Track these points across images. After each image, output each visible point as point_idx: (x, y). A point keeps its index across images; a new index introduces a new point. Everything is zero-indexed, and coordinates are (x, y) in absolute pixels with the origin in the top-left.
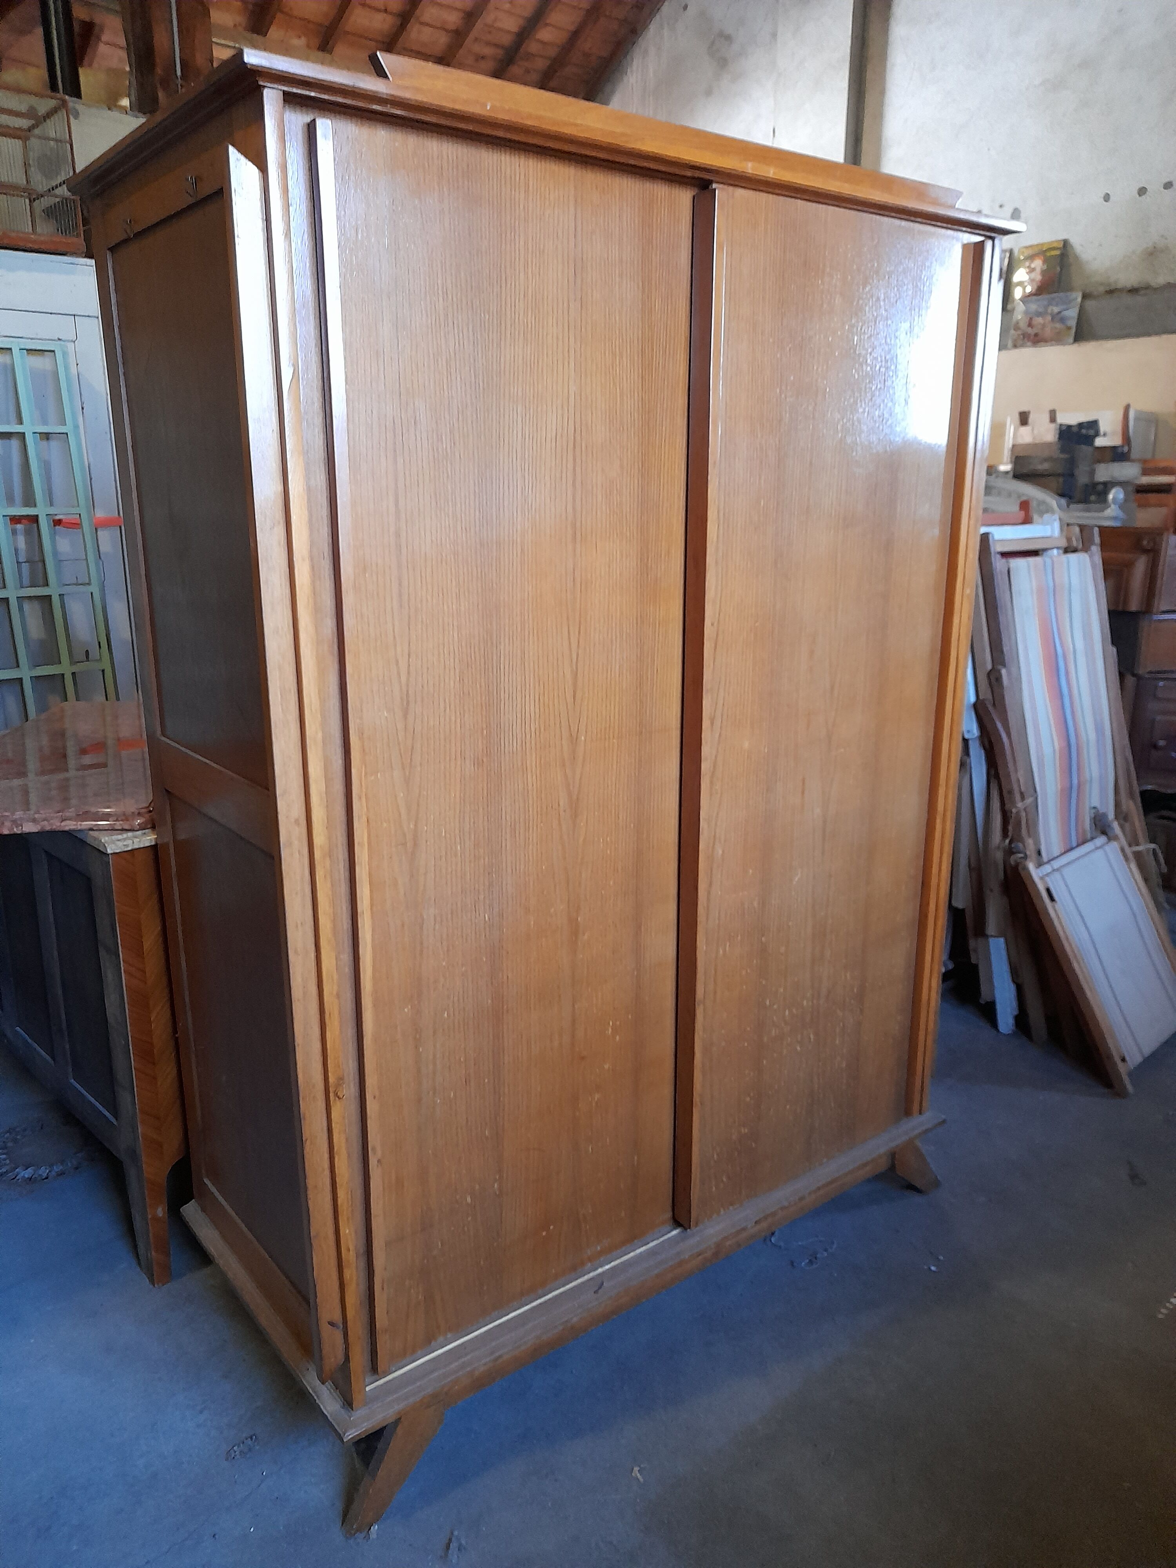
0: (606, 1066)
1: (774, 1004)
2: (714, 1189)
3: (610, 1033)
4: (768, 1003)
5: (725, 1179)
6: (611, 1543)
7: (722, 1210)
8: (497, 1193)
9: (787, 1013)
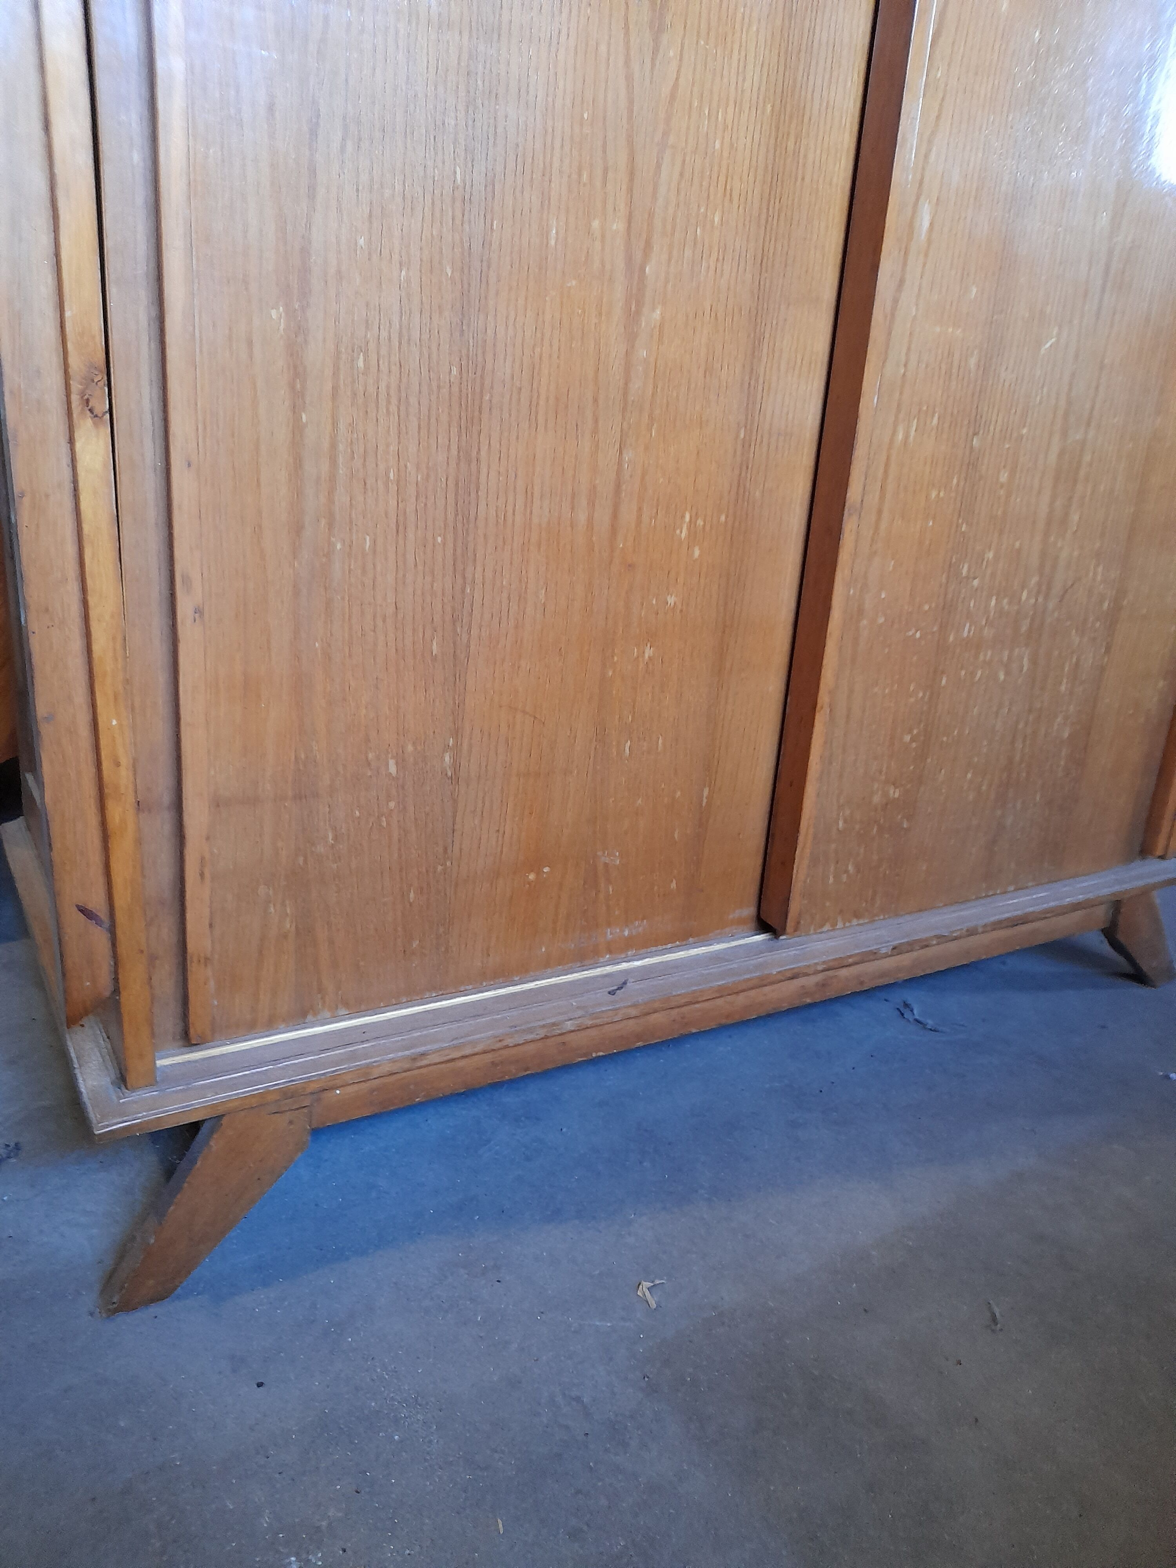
0: (671, 600)
1: (975, 578)
2: (831, 880)
3: (683, 535)
4: (965, 572)
5: (851, 868)
6: (578, 1399)
7: (839, 919)
8: (449, 774)
9: (993, 602)
